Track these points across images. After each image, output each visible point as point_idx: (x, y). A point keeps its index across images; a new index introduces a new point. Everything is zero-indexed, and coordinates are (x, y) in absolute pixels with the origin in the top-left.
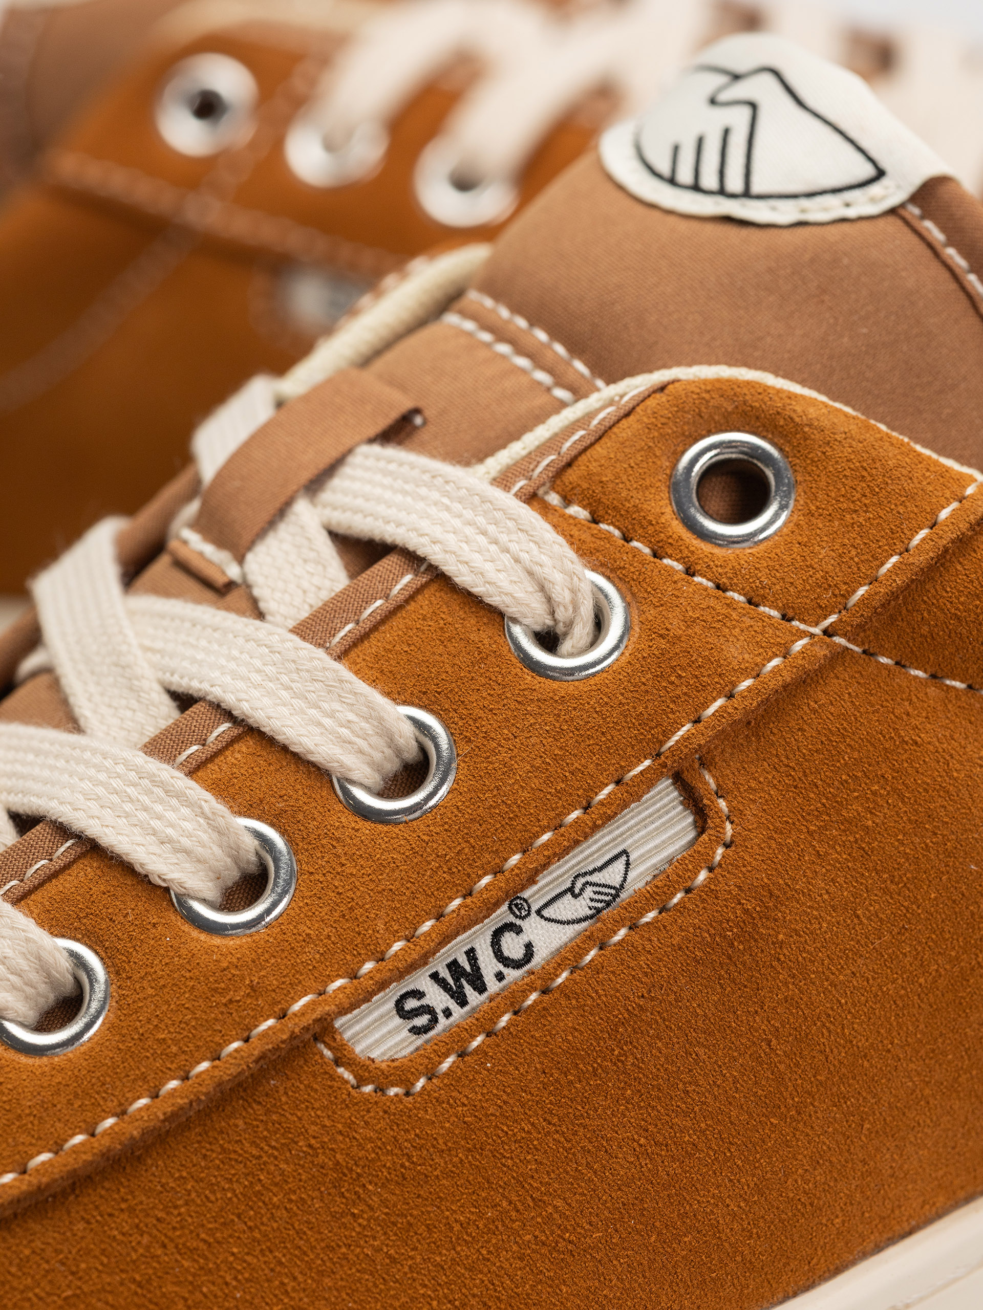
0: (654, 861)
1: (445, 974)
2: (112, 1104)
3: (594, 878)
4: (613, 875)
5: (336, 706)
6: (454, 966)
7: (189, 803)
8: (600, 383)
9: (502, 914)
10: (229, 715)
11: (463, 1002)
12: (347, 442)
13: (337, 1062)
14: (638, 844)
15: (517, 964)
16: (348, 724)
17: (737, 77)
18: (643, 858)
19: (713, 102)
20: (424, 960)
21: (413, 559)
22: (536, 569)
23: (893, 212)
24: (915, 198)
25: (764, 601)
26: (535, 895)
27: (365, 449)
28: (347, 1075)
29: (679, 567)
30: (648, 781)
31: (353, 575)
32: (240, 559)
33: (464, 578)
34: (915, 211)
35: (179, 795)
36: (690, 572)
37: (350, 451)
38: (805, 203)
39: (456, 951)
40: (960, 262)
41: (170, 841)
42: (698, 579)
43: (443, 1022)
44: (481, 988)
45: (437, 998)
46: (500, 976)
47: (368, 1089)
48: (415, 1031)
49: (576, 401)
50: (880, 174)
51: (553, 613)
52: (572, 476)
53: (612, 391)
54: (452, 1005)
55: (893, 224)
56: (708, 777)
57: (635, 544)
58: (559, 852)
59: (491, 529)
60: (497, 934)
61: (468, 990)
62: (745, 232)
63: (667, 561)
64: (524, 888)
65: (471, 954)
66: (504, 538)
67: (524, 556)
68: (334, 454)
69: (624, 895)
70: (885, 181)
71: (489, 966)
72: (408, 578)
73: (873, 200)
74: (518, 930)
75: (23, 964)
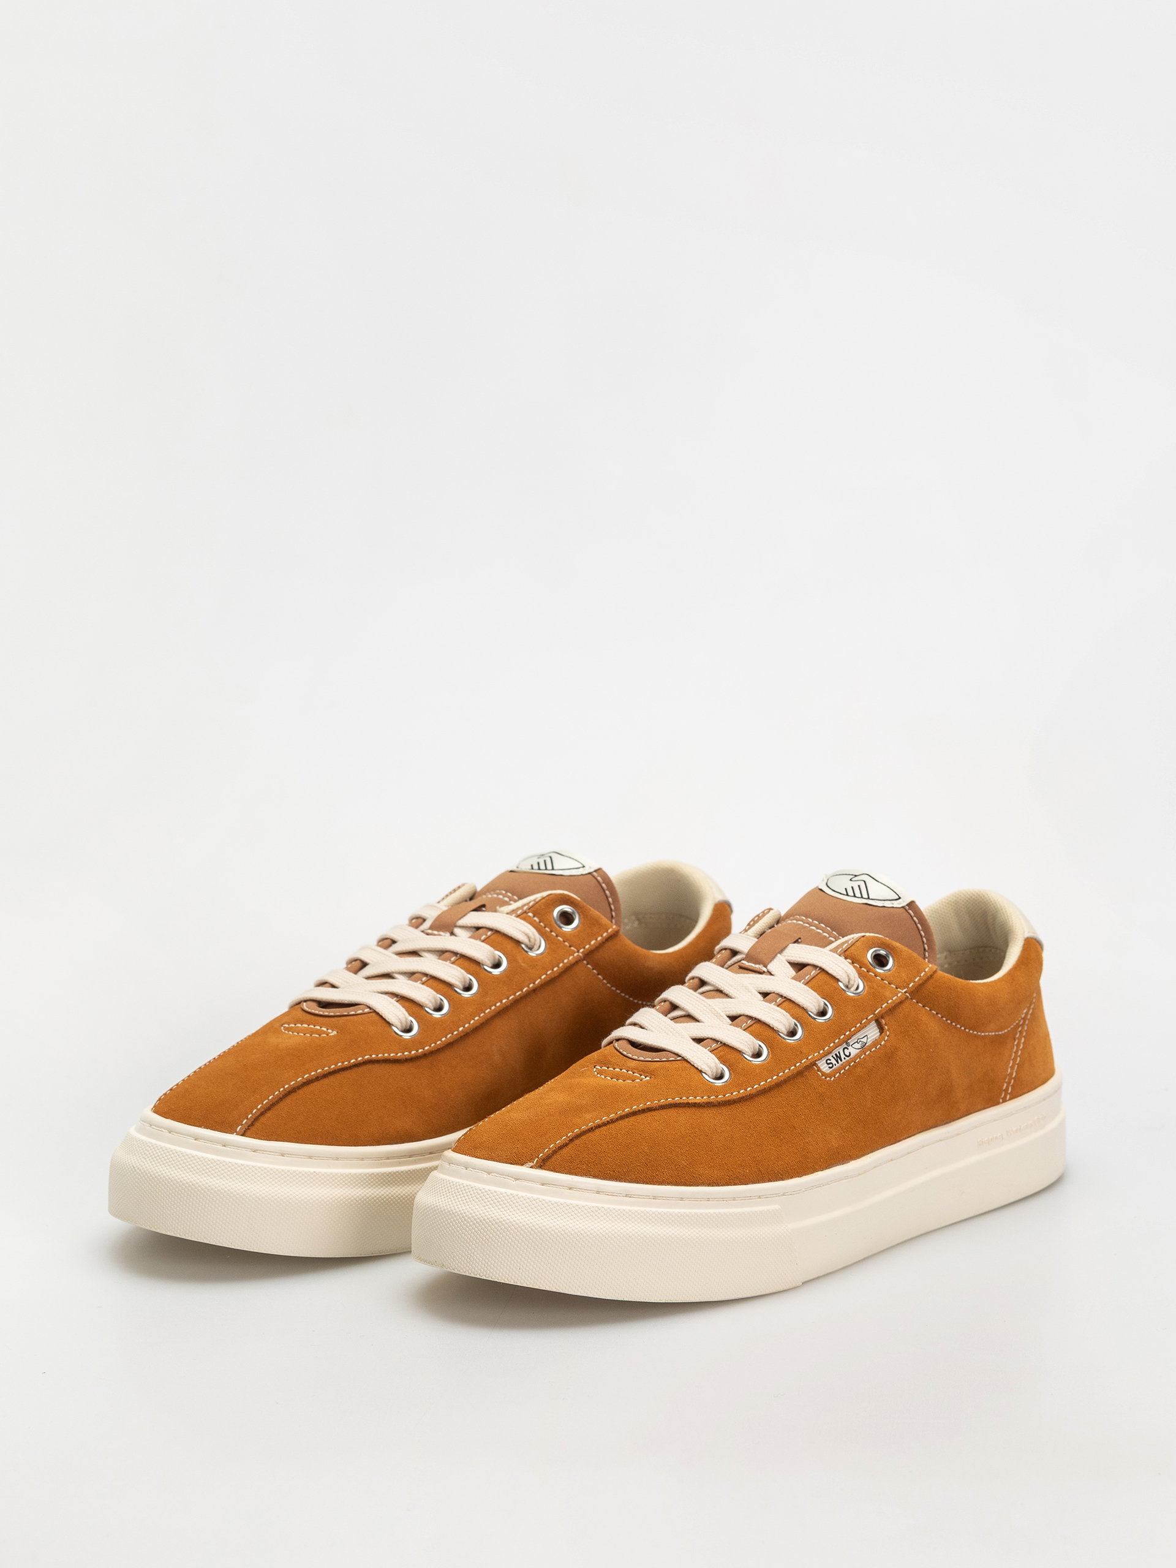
0: (875, 1036)
1: (834, 1056)
2: (776, 1074)
3: (861, 1040)
4: (864, 1040)
5: (807, 995)
6: (836, 1055)
7: (780, 1013)
8: (840, 937)
9: (845, 1045)
10: (782, 996)
11: (838, 1063)
12: (787, 943)
13: (818, 1071)
14: (869, 1034)
15: (848, 1056)
16: (811, 999)
17: (856, 876)
18: (870, 1037)
19: (851, 880)
20: (831, 1053)
21: (815, 967)
22: (848, 972)
23: (903, 907)
24: (907, 905)
25: (892, 984)
26: (851, 1042)
27: (791, 945)
28: (820, 1074)
29: (873, 974)
30: (869, 1022)
31: (797, 973)
32: (766, 967)
33: (830, 972)
34: (907, 907)
35: (777, 1011)
36: (876, 976)
37: (788, 945)
38: (883, 902)
39: (836, 1051)
40: (917, 921)
41: (778, 1020)
42: (878, 978)
43: (834, 1067)
44: (841, 1060)
45: (834, 1061)
46: (845, 1059)
47: (824, 1077)
48: (829, 1067)
49: (836, 940)
50: (900, 898)
51: (849, 982)
52: (847, 953)
53: (843, 940)
54: (836, 1063)
55: (903, 910)
56: (883, 1020)
57: (863, 969)
58: (855, 1033)
59: (836, 962)
60: (844, 1049)
61: (839, 1060)
62: (871, 907)
63: (870, 973)
64: (848, 1040)
65: (839, 1052)
66: (839, 964)
67: (845, 968)
68: (784, 946)
69: (867, 1045)
70: (900, 900)
71: (843, 1056)
72: (814, 971)
73: (899, 904)
74: (848, 1049)
75: (749, 1043)
